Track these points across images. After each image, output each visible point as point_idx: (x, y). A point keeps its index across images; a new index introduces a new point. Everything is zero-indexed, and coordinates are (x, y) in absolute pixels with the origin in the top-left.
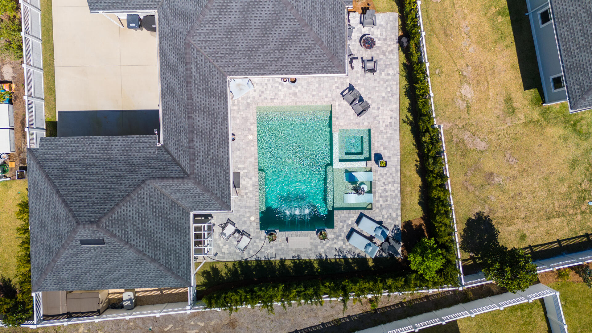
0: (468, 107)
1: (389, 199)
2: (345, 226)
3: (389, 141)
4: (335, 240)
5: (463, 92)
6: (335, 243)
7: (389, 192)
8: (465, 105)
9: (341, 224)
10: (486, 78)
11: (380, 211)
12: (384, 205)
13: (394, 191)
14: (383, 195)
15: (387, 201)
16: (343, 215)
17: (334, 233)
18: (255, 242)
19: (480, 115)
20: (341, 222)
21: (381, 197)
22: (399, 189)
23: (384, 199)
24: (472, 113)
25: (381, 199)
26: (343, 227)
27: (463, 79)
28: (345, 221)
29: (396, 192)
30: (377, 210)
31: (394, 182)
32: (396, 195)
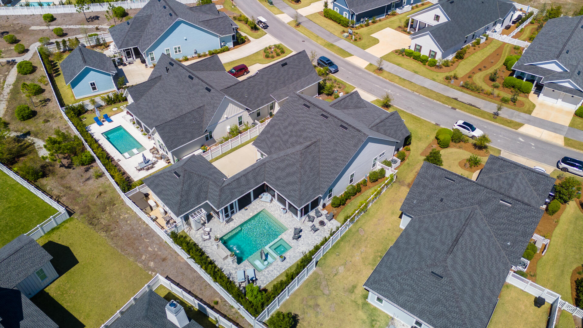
0: (336, 274)
1: (270, 275)
2: (243, 268)
3: (294, 257)
4: (234, 269)
5: (340, 268)
6: (232, 270)
7: (273, 272)
8: (335, 273)
9: (243, 266)
10: (353, 271)
11: (262, 276)
12: (266, 275)
13: (275, 274)
14: (270, 271)
15: (268, 274)
16: (247, 264)
17: (236, 266)
18: (209, 243)
19: (338, 281)
20: (244, 265)
21: (268, 271)
22: (278, 275)
24: (335, 278)
25: (267, 272)
26: (242, 267)
27: (345, 264)
28: (245, 266)
29: (276, 275)
30: (261, 274)
31: (279, 272)
32: (274, 276)
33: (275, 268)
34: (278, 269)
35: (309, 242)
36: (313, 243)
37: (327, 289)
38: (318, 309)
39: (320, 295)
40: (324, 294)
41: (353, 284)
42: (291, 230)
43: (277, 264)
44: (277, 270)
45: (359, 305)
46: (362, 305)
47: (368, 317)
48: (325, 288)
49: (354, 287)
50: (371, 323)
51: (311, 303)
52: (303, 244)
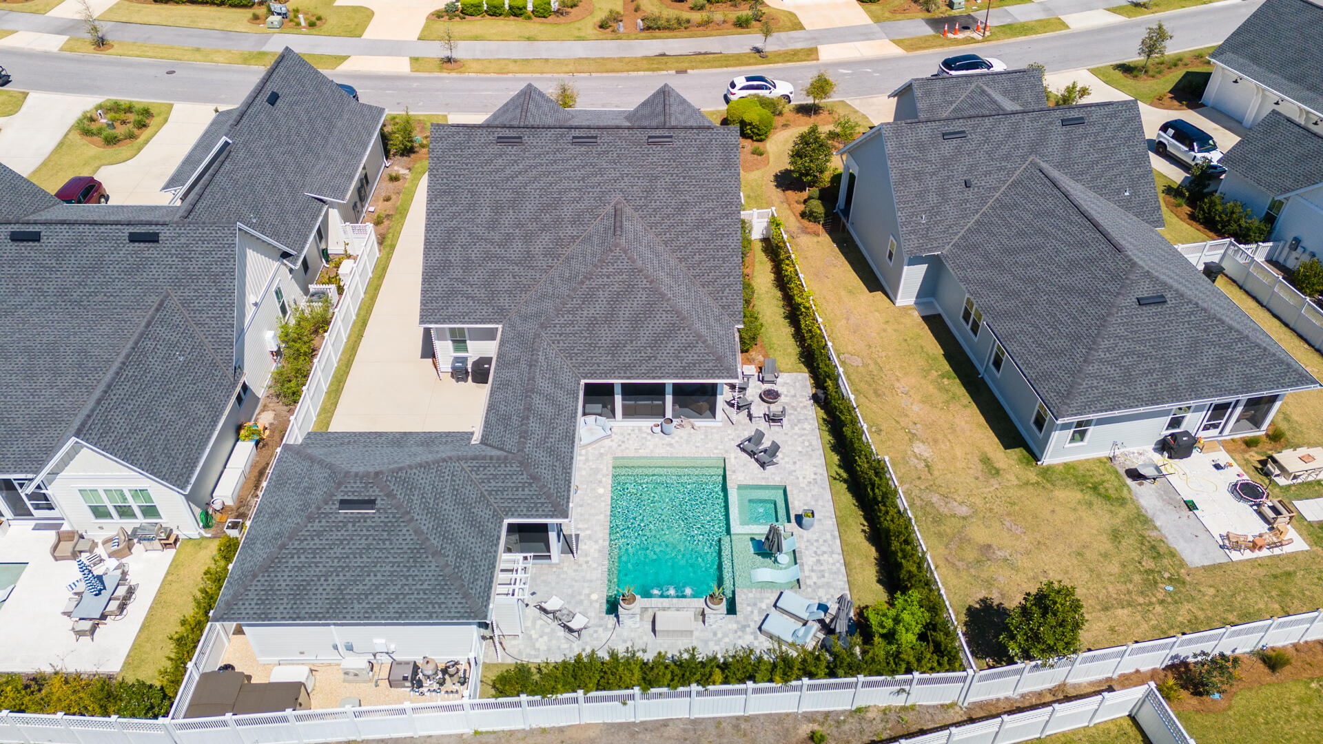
0: (927, 466)
1: (826, 575)
2: (756, 612)
4: (739, 633)
5: (916, 450)
6: (740, 637)
7: (825, 564)
8: (923, 464)
9: (749, 609)
10: (945, 436)
11: (814, 591)
12: (820, 582)
13: (834, 564)
14: (815, 568)
15: (823, 576)
16: (751, 595)
17: (737, 622)
18: (596, 632)
19: (949, 476)
20: (748, 605)
21: (813, 571)
22: (842, 561)
23: (819, 574)
24: (936, 473)
25: (813, 574)
26: (752, 612)
27: (913, 437)
28: (755, 604)
29: (838, 565)
30: (809, 590)
31: (832, 552)
32: (839, 570)
33: (815, 553)
34: (824, 549)
35: (800, 449)
36: (807, 444)
37: (955, 504)
38: (999, 553)
39: (964, 526)
40: (964, 518)
41: (976, 459)
42: (733, 456)
43: (808, 541)
44: (824, 553)
45: (1038, 483)
46: (1044, 477)
47: (1082, 491)
48: (949, 505)
49: (986, 461)
50: (1099, 494)
51: (971, 555)
52: (795, 463)
